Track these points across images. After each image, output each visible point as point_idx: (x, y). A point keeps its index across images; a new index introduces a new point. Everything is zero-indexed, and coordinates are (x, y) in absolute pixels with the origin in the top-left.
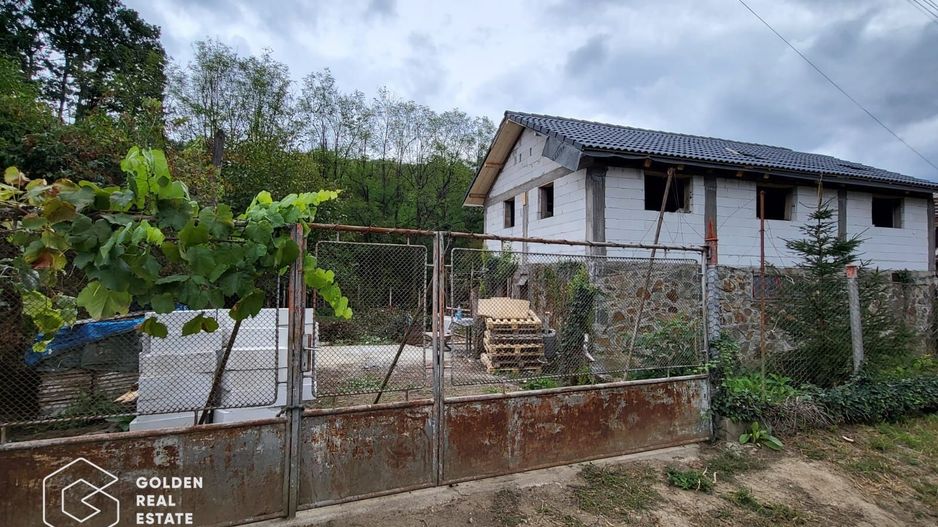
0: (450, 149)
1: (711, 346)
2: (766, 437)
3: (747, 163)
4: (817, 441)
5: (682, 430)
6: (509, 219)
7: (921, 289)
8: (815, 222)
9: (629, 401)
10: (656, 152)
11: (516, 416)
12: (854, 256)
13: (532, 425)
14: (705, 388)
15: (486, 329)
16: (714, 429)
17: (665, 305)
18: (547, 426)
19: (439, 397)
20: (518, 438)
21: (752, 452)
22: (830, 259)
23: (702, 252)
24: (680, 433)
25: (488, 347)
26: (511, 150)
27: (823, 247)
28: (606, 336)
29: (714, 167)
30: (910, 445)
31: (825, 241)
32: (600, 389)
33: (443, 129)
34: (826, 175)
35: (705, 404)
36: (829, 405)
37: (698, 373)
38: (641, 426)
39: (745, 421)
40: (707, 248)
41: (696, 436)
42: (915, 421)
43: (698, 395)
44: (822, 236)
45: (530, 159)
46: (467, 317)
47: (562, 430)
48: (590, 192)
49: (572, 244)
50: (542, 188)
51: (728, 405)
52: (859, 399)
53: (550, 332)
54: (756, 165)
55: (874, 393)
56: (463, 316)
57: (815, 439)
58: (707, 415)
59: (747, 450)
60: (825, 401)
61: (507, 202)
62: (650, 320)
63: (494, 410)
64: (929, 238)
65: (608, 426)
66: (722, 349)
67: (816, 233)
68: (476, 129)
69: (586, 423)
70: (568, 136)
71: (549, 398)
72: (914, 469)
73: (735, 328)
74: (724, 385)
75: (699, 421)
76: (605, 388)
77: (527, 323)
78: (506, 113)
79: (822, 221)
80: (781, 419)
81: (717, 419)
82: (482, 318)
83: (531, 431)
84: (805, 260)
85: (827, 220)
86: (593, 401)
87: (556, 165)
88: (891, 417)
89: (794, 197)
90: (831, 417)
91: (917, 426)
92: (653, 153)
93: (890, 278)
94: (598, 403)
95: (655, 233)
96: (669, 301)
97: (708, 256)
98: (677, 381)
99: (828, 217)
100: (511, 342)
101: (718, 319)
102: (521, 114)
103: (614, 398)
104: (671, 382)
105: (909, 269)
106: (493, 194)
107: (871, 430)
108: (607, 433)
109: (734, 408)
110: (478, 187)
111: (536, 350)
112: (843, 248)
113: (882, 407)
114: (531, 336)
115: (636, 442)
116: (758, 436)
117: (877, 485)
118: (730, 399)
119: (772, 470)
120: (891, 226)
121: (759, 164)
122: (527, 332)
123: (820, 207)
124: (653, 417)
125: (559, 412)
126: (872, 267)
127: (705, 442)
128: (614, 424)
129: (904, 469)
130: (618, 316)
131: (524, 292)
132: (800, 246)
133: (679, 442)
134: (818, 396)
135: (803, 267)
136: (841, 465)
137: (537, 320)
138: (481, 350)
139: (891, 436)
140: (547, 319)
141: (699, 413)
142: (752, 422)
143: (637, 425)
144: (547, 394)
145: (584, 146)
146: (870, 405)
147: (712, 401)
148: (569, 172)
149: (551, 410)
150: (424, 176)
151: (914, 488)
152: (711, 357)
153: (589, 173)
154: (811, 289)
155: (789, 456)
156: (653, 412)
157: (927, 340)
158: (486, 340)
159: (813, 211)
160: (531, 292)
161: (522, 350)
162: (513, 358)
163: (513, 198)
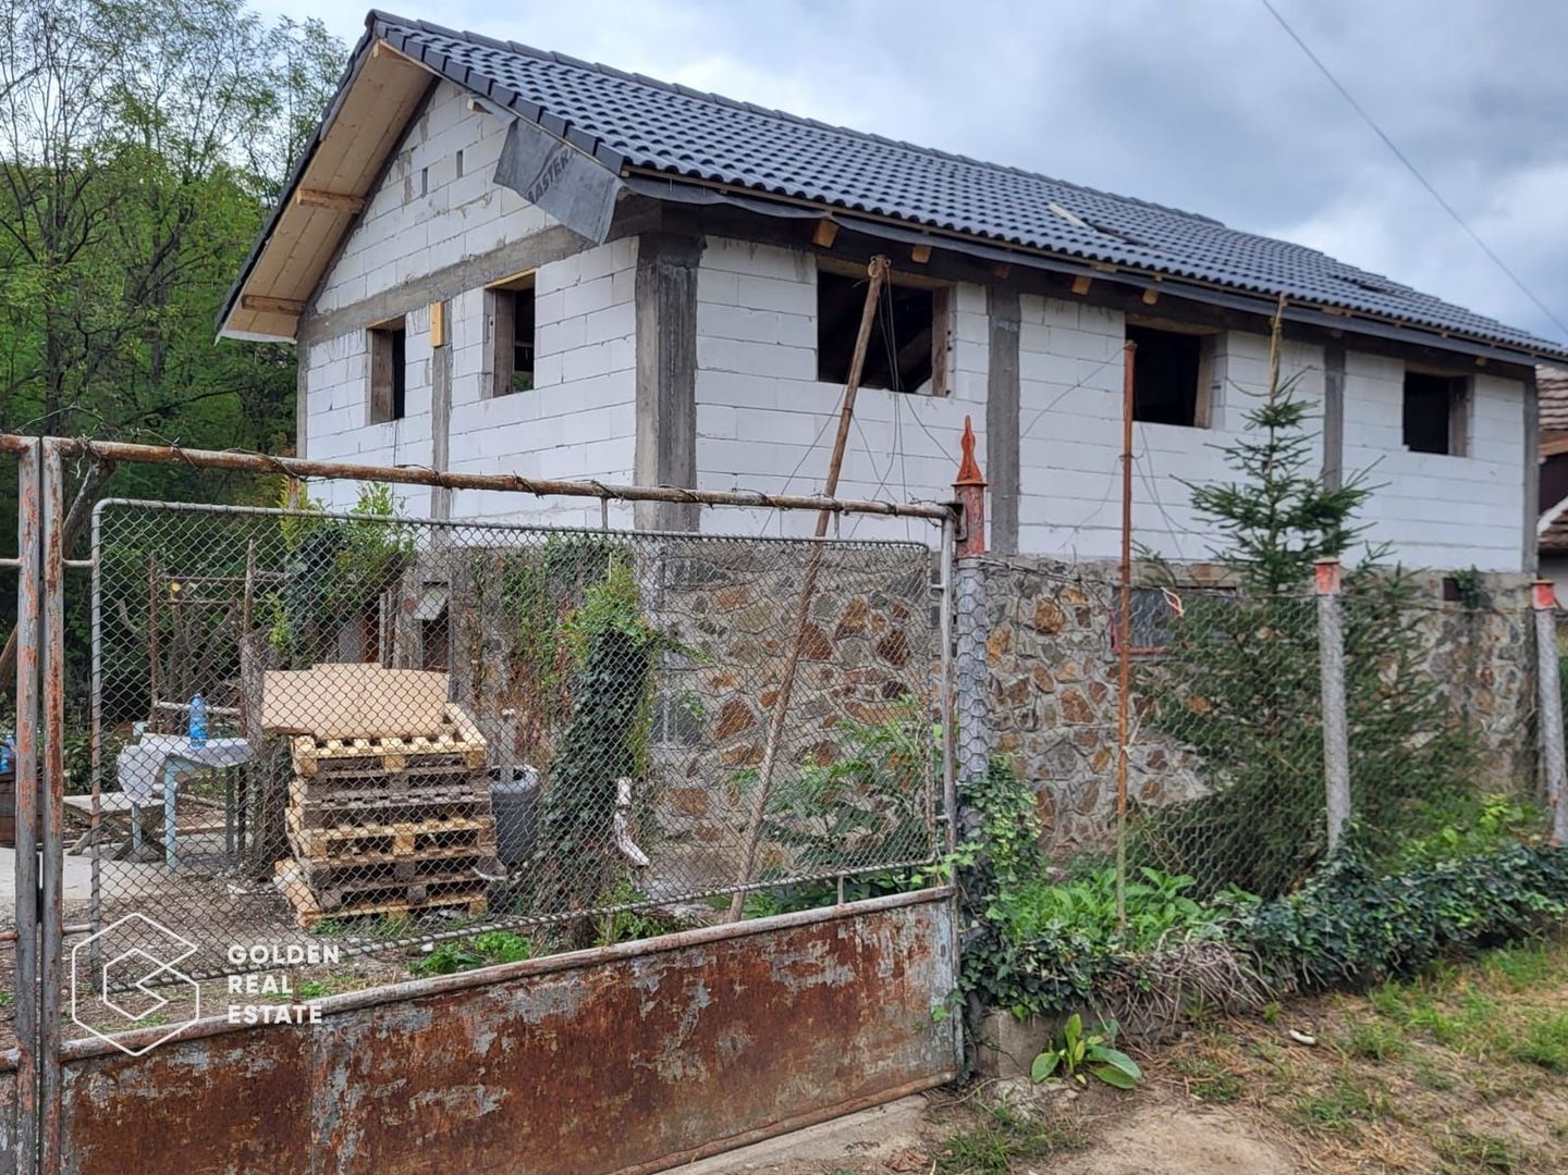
0: (181, 124)
1: (964, 800)
2: (1100, 1054)
3: (1102, 254)
4: (1230, 1054)
5: (875, 1061)
6: (387, 392)
7: (1505, 619)
8: (1262, 438)
9: (720, 989)
10: (851, 200)
11: (341, 1077)
12: (1347, 534)
13: (400, 1099)
14: (945, 928)
15: (293, 776)
16: (967, 1047)
17: (872, 677)
18: (452, 1097)
19: (40, 1040)
20: (346, 1151)
21: (1062, 1103)
22: (1293, 540)
23: (943, 518)
24: (870, 1071)
25: (301, 837)
26: (392, 152)
27: (1279, 506)
28: (696, 782)
29: (1012, 259)
30: (1440, 1037)
31: (1282, 488)
32: (627, 957)
33: (152, 46)
34: (1295, 303)
35: (944, 975)
36: (1262, 949)
37: (927, 883)
38: (756, 1061)
39: (1052, 1015)
40: (956, 508)
41: (919, 1073)
42: (1458, 973)
43: (924, 949)
44: (1277, 475)
45: (459, 191)
46: (226, 734)
47: (504, 1104)
48: (651, 315)
49: (541, 490)
50: (498, 292)
51: (1003, 971)
52: (1335, 924)
53: (519, 776)
54: (1122, 262)
55: (1371, 906)
56: (211, 733)
57: (1221, 1044)
58: (948, 1007)
59: (1049, 1098)
60: (1255, 936)
61: (378, 332)
62: (827, 724)
63: (260, 1063)
64: (1525, 484)
65: (654, 1073)
66: (992, 808)
67: (1265, 464)
68: (280, 61)
69: (584, 1072)
70: (579, 124)
71: (459, 1002)
72: (1440, 1099)
73: (1064, 740)
74: (991, 913)
75: (927, 1028)
76: (646, 953)
77: (438, 747)
78: (373, 18)
79: (1278, 431)
80: (1144, 998)
81: (974, 1017)
82: (283, 737)
83: (393, 1121)
84: (1235, 544)
85: (1289, 431)
86: (606, 1001)
87: (536, 218)
88: (1406, 967)
89: (1220, 361)
90: (1266, 980)
91: (1463, 985)
92: (839, 203)
93: (1439, 592)
94: (622, 1003)
95: (829, 457)
96: (883, 666)
97: (958, 532)
98: (864, 914)
99: (1293, 422)
100: (383, 817)
101: (982, 719)
102: (425, 27)
103: (674, 985)
104: (847, 918)
105: (1480, 568)
106: (330, 302)
107: (1355, 1005)
108: (651, 1096)
109: (1019, 980)
110: (273, 273)
111: (466, 838)
112: (1326, 510)
113: (1387, 943)
114: (449, 794)
115: (739, 1111)
116: (1079, 1055)
117: (1356, 1155)
118: (1010, 955)
119: (1109, 1150)
120: (1444, 452)
121: (1131, 259)
122: (435, 780)
123: (1275, 394)
124: (793, 1029)
125: (495, 1045)
126: (1389, 561)
127: (944, 1087)
128: (673, 1067)
129: (1419, 1103)
130: (734, 718)
131: (435, 642)
132: (1226, 503)
133: (866, 1097)
134: (1239, 926)
135: (1232, 564)
136: (1277, 1112)
137: (473, 738)
138: (280, 848)
139: (1401, 1019)
140: (508, 734)
141: (924, 1002)
142: (1067, 1013)
143: (743, 1059)
144: (450, 991)
145: (627, 161)
146: (1360, 937)
147: (964, 964)
148: (581, 244)
149: (466, 1043)
150: (74, 218)
151: (1434, 1149)
152: (961, 835)
153: (646, 254)
154: (1248, 625)
155: (1155, 1103)
156: (793, 1014)
157: (1516, 754)
158: (293, 816)
159: (1260, 404)
160: (459, 642)
161: (421, 842)
162: (389, 870)
163: (402, 319)
